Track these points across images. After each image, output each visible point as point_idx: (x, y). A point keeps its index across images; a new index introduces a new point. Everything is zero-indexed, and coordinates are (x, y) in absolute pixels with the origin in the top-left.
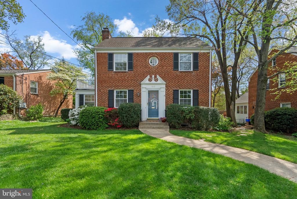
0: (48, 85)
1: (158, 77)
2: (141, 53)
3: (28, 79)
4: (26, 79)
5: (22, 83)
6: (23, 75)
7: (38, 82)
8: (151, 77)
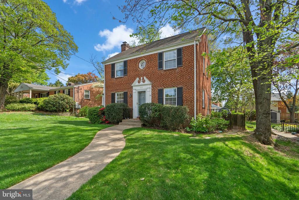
0: (98, 92)
1: (145, 78)
2: (133, 59)
3: (82, 89)
4: (81, 89)
5: (78, 92)
6: (79, 87)
7: (90, 90)
8: (140, 79)
